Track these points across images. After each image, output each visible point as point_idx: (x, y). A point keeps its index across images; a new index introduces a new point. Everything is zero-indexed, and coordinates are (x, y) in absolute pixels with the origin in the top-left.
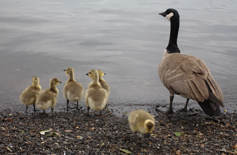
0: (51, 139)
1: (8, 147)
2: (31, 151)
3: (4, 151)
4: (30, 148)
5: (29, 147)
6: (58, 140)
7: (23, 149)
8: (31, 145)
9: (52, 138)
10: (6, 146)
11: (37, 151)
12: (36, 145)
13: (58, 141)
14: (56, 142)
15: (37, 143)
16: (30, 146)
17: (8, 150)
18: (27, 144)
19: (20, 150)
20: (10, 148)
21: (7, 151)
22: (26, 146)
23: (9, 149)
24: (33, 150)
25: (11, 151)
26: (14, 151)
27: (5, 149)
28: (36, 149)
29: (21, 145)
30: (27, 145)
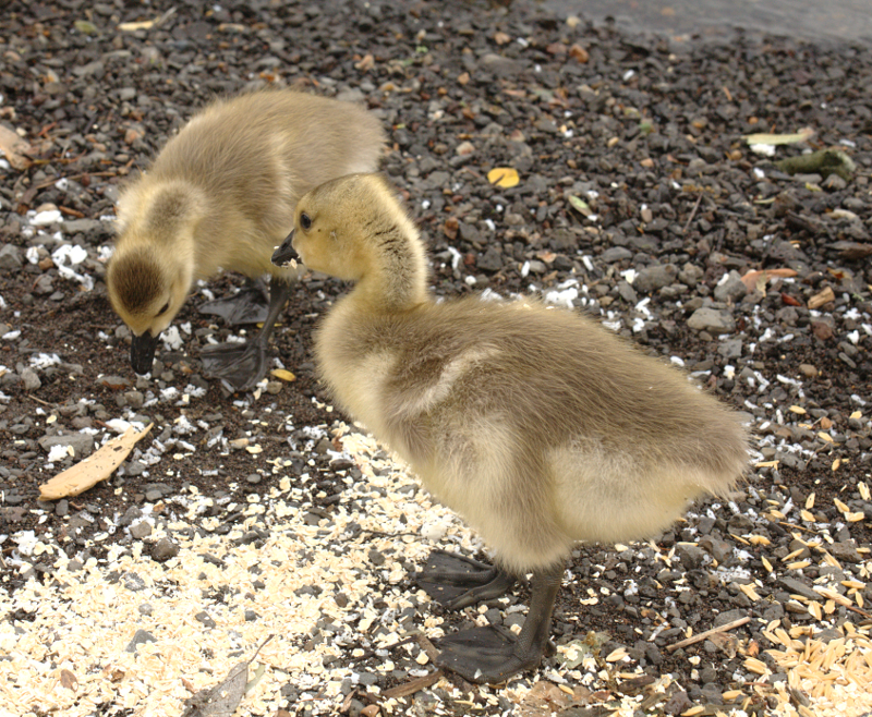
0: (815, 187)
1: (573, 194)
2: (703, 233)
3: (555, 215)
4: (694, 220)
5: (689, 210)
6: (853, 196)
7: (655, 215)
8: (703, 202)
9: (817, 177)
10: (562, 186)
11: (736, 238)
12: (727, 207)
13: (857, 202)
14: (844, 207)
15: (735, 197)
16: (695, 206)
17: (574, 210)
18: (678, 191)
19: (640, 219)
20: (586, 200)
21: (568, 217)
22: (672, 206)
23: (580, 205)
24: (713, 230)
25: (593, 218)
26: (609, 220)
27: (560, 204)
28: (731, 225)
29: (645, 195)
30: (681, 199)
